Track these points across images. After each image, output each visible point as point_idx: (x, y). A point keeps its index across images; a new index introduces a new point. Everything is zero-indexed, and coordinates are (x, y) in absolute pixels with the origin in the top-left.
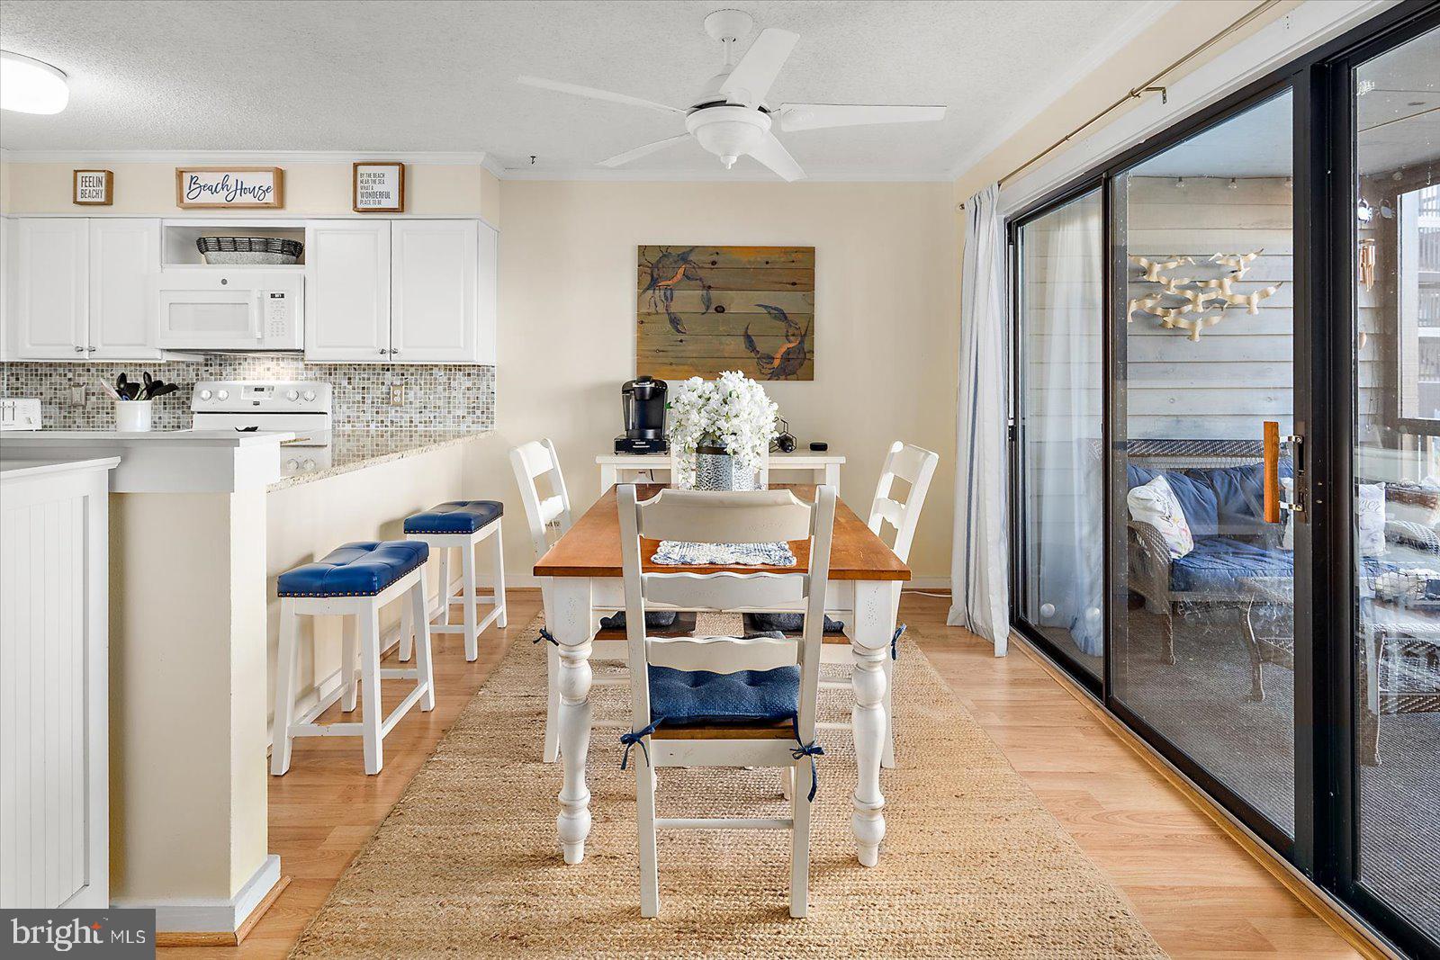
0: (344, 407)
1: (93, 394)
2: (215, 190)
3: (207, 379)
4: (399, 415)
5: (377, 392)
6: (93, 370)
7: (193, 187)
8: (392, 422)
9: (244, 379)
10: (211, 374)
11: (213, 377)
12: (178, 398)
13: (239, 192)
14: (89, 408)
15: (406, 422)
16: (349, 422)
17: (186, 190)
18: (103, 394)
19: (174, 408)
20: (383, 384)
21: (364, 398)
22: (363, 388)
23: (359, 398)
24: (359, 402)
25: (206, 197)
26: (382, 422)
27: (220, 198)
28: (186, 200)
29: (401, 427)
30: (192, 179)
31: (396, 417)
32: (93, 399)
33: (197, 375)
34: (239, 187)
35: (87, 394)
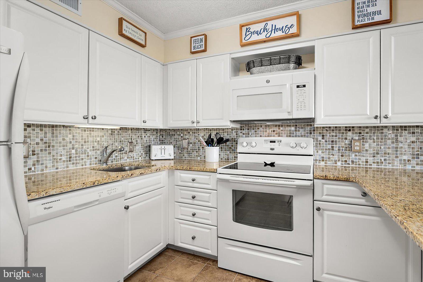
0: (320, 152)
1: (191, 143)
2: (260, 33)
3: (242, 137)
4: (357, 157)
5: (343, 144)
6: (191, 133)
7: (248, 33)
8: (353, 162)
9: (261, 136)
10: (244, 134)
11: (244, 136)
12: (228, 146)
13: (273, 31)
14: (189, 150)
15: (362, 162)
16: (323, 160)
17: (244, 36)
18: (195, 143)
19: (226, 150)
20: (346, 139)
21: (333, 147)
22: (332, 141)
23: (329, 147)
24: (329, 150)
25: (255, 38)
26: (346, 161)
27: (262, 37)
28: (244, 41)
29: (359, 165)
30: (247, 29)
31: (355, 159)
32: (191, 145)
33: (237, 134)
34: (274, 28)
35: (189, 143)
